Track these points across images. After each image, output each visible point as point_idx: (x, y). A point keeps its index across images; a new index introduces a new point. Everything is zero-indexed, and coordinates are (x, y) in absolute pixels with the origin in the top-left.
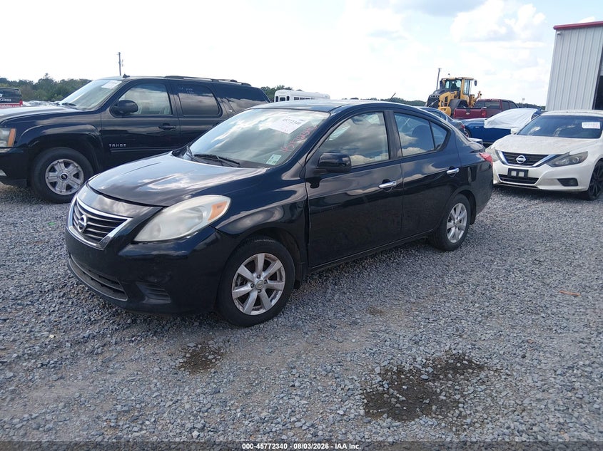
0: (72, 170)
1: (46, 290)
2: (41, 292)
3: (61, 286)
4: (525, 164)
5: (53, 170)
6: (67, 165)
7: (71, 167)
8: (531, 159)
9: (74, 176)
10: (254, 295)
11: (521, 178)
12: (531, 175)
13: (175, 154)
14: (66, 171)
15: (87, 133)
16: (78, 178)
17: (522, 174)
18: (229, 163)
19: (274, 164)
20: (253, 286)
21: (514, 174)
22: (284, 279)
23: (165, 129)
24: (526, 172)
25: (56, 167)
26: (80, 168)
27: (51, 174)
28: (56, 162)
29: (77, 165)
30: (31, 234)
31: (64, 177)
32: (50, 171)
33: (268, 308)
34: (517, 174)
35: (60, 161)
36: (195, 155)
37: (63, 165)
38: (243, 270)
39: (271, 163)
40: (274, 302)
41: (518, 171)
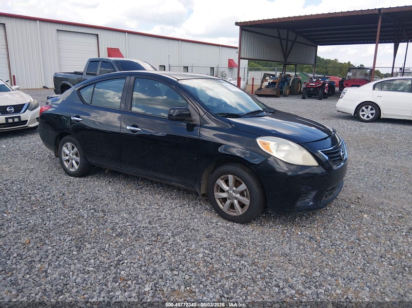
4: (15, 112)
8: (18, 108)
11: (17, 122)
12: (23, 119)
17: (16, 120)
21: (10, 121)
24: (19, 117)
34: (13, 120)
41: (13, 118)
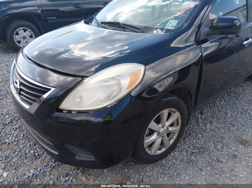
0: (28, 33)
1: (7, 123)
2: (3, 124)
3: (17, 119)
5: (17, 34)
6: (25, 31)
7: (27, 32)
9: (30, 37)
10: (159, 141)
13: (86, 23)
14: (25, 34)
15: (34, 11)
16: (32, 38)
18: (132, 29)
19: (173, 28)
20: (159, 134)
22: (180, 125)
23: (77, 7)
25: (19, 32)
26: (32, 32)
27: (17, 36)
28: (18, 29)
29: (30, 30)
30: (5, 74)
31: (24, 38)
32: (16, 34)
33: (168, 147)
35: (21, 28)
36: (101, 23)
37: (23, 31)
38: (153, 125)
39: (169, 28)
40: (172, 141)
